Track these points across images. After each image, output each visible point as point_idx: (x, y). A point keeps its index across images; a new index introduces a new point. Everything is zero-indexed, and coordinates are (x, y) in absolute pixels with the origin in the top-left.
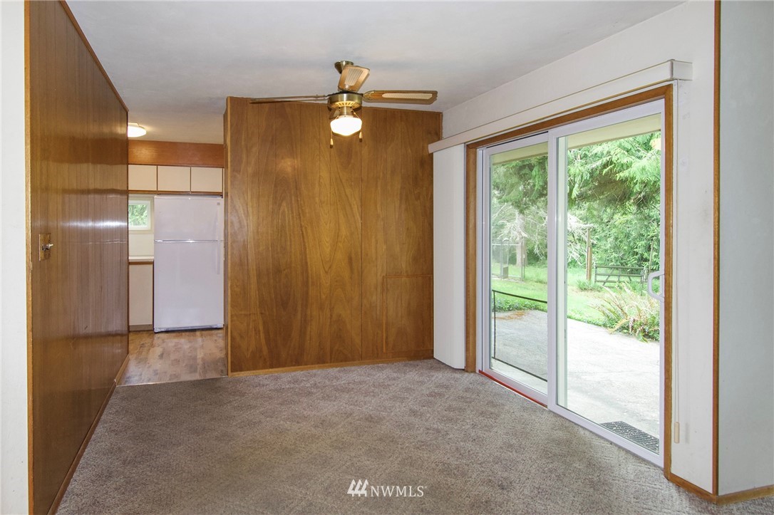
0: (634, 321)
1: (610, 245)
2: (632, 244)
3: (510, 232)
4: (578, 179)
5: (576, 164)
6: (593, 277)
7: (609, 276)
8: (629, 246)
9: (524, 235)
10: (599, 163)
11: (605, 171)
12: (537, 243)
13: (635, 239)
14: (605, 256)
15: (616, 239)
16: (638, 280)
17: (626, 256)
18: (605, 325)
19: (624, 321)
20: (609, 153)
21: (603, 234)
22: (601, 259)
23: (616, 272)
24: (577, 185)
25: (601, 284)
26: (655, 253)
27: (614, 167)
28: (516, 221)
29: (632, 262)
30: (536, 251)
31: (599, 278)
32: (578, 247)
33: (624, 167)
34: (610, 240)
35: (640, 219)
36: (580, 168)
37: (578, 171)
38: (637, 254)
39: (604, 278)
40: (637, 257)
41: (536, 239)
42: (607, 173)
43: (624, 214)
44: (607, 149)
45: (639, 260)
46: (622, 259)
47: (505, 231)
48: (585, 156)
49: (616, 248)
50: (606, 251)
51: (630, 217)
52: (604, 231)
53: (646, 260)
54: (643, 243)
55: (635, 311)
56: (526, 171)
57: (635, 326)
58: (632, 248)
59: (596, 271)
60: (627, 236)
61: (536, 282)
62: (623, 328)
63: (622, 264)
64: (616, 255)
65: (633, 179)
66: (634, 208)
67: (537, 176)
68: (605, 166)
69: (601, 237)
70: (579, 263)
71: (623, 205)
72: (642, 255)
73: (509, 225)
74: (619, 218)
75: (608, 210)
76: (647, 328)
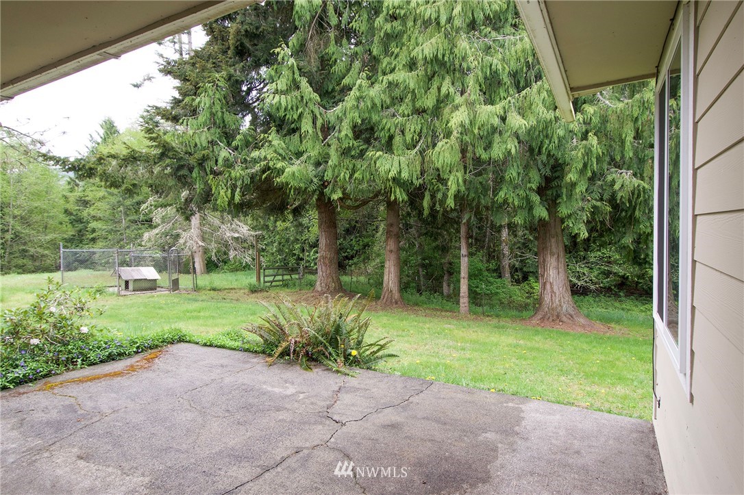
0: (296, 342)
1: (275, 249)
2: (291, 247)
3: (186, 242)
4: (239, 183)
5: (236, 167)
6: (262, 279)
7: (275, 276)
8: (289, 249)
9: (201, 243)
10: (257, 168)
11: (264, 176)
12: (214, 251)
13: (293, 242)
14: (272, 258)
15: (280, 243)
16: (297, 276)
17: (288, 257)
18: (263, 352)
19: (284, 344)
20: (265, 158)
21: (270, 240)
22: (269, 261)
23: (280, 271)
24: (238, 190)
25: (268, 284)
26: (307, 254)
27: (272, 173)
28: (192, 231)
29: (292, 261)
30: (214, 258)
31: (267, 279)
32: (250, 252)
33: (281, 172)
34: (275, 244)
35: (296, 226)
36: (241, 172)
37: (238, 174)
38: (295, 255)
39: (271, 279)
40: (295, 257)
41: (213, 247)
42: (266, 178)
43: (284, 221)
44: (264, 154)
45: (297, 260)
46: (285, 260)
47: (181, 241)
48: (245, 160)
49: (280, 251)
50: (273, 254)
51: (288, 224)
52: (270, 238)
53: (302, 259)
54: (299, 245)
55: (296, 330)
56: (184, 172)
57: (298, 349)
58: (292, 251)
59: (264, 273)
60: (287, 240)
61: (210, 290)
62: (285, 353)
63: (285, 264)
64: (281, 257)
65: (287, 184)
66: (291, 217)
67: (198, 178)
68: (264, 171)
69: (268, 242)
70: (252, 266)
71: (282, 213)
72: (299, 255)
73: (184, 235)
74: (280, 225)
75: (272, 218)
76: (310, 349)
